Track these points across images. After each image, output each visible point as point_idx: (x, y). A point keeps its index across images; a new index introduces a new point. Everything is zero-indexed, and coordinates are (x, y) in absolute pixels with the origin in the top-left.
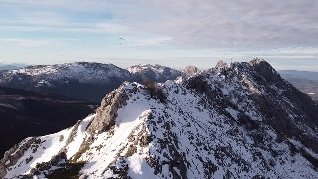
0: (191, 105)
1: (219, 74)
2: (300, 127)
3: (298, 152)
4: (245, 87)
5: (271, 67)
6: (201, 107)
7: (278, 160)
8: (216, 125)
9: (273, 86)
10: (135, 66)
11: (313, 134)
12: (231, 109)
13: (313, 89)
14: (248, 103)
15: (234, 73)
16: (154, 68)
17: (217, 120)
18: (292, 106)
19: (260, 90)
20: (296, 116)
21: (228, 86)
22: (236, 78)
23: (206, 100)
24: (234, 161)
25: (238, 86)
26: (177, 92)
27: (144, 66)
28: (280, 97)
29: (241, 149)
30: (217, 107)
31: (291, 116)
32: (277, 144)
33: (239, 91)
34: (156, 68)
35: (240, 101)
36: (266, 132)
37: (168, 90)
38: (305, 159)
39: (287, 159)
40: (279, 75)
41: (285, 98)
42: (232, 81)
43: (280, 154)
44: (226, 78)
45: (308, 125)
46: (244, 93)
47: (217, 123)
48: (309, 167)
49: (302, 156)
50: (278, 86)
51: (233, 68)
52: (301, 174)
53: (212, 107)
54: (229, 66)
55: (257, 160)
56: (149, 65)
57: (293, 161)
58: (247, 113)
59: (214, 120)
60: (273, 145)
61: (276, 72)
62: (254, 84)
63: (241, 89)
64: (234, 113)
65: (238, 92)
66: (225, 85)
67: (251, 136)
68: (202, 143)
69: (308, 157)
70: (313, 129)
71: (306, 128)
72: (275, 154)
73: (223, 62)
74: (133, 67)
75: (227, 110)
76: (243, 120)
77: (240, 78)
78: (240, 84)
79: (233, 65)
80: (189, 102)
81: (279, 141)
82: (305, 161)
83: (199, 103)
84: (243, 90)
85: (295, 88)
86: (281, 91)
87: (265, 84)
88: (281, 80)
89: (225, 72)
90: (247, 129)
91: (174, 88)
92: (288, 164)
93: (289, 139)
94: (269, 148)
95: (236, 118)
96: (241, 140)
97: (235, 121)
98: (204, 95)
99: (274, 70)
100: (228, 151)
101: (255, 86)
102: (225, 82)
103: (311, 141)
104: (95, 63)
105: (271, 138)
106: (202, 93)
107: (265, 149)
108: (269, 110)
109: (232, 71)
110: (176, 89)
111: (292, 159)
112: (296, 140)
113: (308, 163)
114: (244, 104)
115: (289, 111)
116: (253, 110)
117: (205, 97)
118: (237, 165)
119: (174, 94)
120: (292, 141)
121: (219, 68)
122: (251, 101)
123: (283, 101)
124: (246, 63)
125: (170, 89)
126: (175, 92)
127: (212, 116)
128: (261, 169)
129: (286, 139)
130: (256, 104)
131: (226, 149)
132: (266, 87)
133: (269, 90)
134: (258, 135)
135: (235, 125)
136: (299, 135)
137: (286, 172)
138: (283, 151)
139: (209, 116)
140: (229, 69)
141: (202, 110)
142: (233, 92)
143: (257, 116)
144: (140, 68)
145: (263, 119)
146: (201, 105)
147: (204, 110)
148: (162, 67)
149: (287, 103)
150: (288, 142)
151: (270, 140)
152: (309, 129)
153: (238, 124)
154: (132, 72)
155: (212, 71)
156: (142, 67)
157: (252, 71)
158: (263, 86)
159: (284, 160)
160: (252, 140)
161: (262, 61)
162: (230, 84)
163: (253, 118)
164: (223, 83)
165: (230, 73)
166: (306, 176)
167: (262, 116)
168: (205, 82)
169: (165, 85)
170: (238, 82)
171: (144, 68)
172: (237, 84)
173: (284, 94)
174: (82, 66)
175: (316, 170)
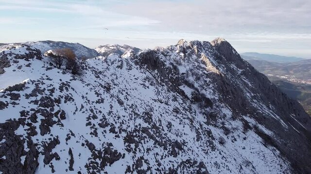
0: (136, 81)
1: (177, 51)
2: (255, 105)
3: (251, 129)
4: (203, 66)
5: (232, 47)
6: (147, 84)
7: (230, 138)
8: (162, 103)
9: (233, 66)
10: (103, 46)
11: (267, 111)
12: (186, 87)
13: (272, 70)
14: (206, 81)
15: (193, 52)
16: (122, 49)
17: (163, 98)
18: (250, 85)
19: (218, 69)
20: (253, 95)
21: (186, 64)
22: (194, 57)
23: (158, 77)
24: (159, 144)
25: (197, 64)
26: (121, 67)
27: (113, 46)
28: (239, 76)
29: (184, 129)
30: (169, 84)
31: (248, 94)
32: (230, 122)
33: (198, 69)
34: (124, 48)
35: (198, 79)
36: (221, 110)
37: (110, 64)
38: (257, 135)
39: (239, 136)
40: (239, 55)
41: (243, 77)
42: (191, 59)
43: (232, 132)
44: (185, 56)
45: (263, 104)
46: (202, 71)
47: (163, 100)
48: (260, 144)
49: (255, 132)
50: (238, 66)
51: (192, 46)
52: (252, 151)
53: (164, 84)
54: (188, 44)
55: (202, 139)
56: (118, 45)
57: (245, 139)
58: (204, 92)
59: (160, 98)
60: (227, 123)
61: (236, 52)
62: (212, 62)
63: (199, 67)
64: (188, 91)
65: (196, 71)
66: (183, 63)
67: (203, 114)
68: (109, 124)
69: (260, 133)
70: (268, 107)
71: (262, 106)
72: (227, 132)
73: (184, 41)
74: (101, 47)
75: (181, 87)
76: (198, 98)
77: (199, 56)
78: (199, 63)
79: (193, 43)
80: (133, 78)
81: (233, 118)
82: (257, 138)
83: (145, 79)
84: (201, 68)
85: (253, 68)
86: (240, 71)
87: (225, 64)
88: (241, 60)
89: (184, 50)
90: (201, 107)
91: (117, 62)
92: (239, 142)
93: (244, 117)
94: (221, 126)
95: (190, 96)
96: (188, 118)
97: (188, 99)
98: (156, 71)
99: (235, 50)
100: (152, 133)
101: (213, 64)
102: (184, 60)
103: (265, 118)
104: (60, 42)
105: (225, 116)
106: (154, 70)
107: (218, 127)
108: (226, 88)
109: (191, 49)
110: (120, 64)
111: (244, 136)
112: (250, 117)
113: (260, 139)
114: (201, 82)
115: (247, 90)
116: (210, 88)
117: (157, 74)
118: (162, 149)
119: (117, 69)
120: (247, 118)
121: (178, 46)
122: (208, 80)
123: (242, 80)
124: (207, 42)
125: (112, 63)
126: (118, 67)
127: (158, 93)
128: (203, 150)
129: (241, 116)
130: (213, 83)
131: (150, 130)
132: (226, 66)
133: (229, 70)
134: (212, 112)
135: (188, 103)
136: (253, 113)
137: (237, 150)
138: (236, 129)
139: (154, 93)
140: (189, 48)
141: (148, 87)
142: (191, 70)
143: (214, 94)
144: (108, 48)
145: (219, 97)
146: (147, 82)
147: (150, 86)
148: (131, 48)
149: (245, 82)
150: (243, 120)
151: (224, 118)
152: (265, 107)
153: (192, 102)
154: (101, 52)
155: (171, 49)
156: (110, 48)
157: (213, 50)
158: (224, 66)
159: (236, 137)
160: (204, 117)
161: (224, 41)
162: (188, 62)
163: (209, 96)
164: (182, 61)
165: (189, 51)
166: (256, 152)
167: (218, 95)
168: (158, 58)
169: (106, 59)
170: (196, 61)
171: (112, 48)
172: (195, 62)
173: (243, 73)
174: (46, 45)
175: (266, 147)
